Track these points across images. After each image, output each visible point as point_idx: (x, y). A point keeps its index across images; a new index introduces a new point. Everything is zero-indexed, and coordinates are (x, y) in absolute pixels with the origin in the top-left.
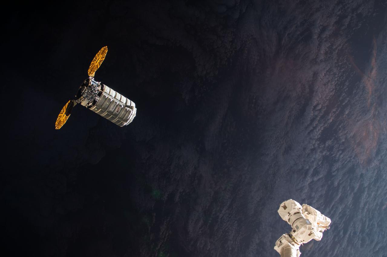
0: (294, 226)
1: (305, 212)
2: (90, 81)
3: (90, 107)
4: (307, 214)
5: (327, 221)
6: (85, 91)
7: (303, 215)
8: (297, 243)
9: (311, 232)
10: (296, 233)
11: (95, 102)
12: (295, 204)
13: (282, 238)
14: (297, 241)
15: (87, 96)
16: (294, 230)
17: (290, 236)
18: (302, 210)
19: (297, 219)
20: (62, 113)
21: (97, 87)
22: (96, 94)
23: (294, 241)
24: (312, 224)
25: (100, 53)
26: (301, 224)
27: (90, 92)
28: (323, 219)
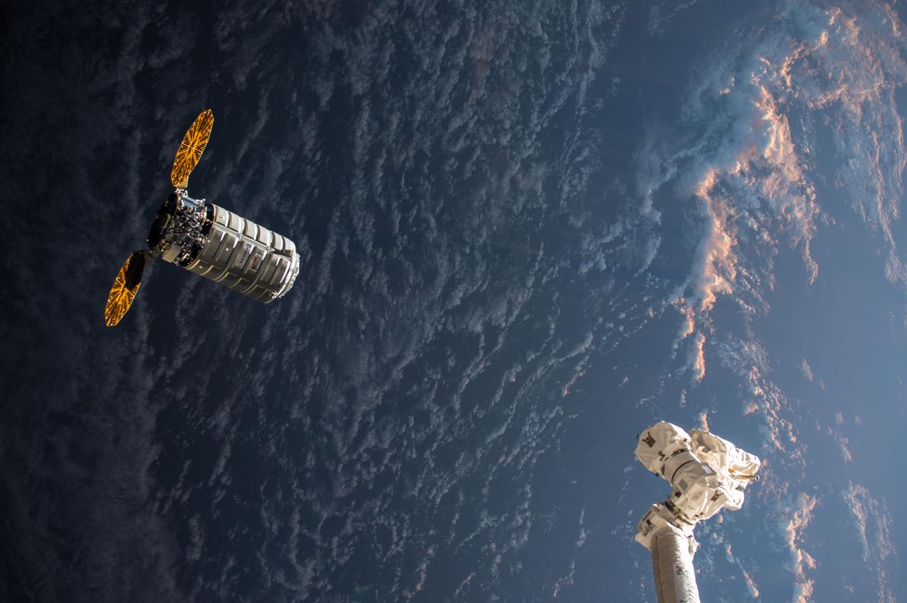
0: (677, 481)
1: (697, 447)
2: (179, 198)
3: (186, 263)
4: (703, 451)
5: (752, 463)
6: (168, 226)
7: (694, 456)
8: (687, 520)
9: (717, 491)
10: (682, 498)
11: (196, 250)
12: (672, 430)
13: (650, 512)
14: (686, 516)
15: (175, 238)
16: (677, 491)
17: (670, 506)
18: (691, 443)
19: (681, 466)
20: (119, 286)
21: (198, 213)
22: (197, 229)
23: (679, 518)
24: (718, 474)
25: (195, 127)
26: (691, 477)
27: (182, 226)
28: (743, 460)
